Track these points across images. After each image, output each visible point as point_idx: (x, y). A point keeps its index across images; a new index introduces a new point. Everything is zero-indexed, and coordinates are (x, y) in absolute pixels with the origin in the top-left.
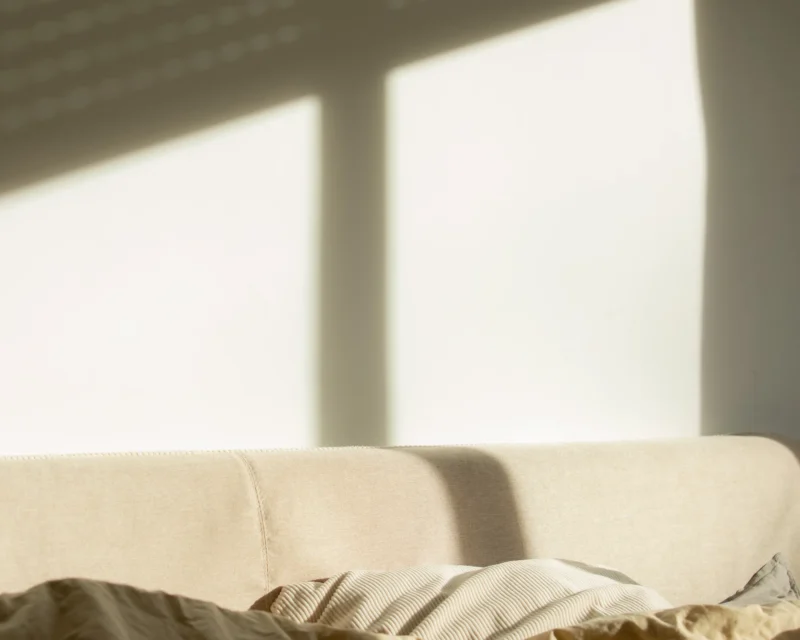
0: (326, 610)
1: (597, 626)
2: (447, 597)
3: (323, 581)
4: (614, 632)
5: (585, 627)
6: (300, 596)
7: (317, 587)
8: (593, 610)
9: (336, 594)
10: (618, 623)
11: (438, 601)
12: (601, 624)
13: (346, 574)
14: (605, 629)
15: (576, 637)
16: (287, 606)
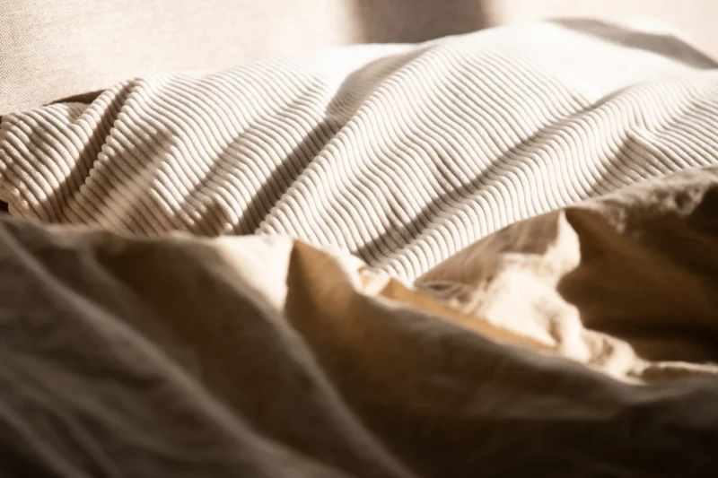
0: (97, 164)
1: (654, 199)
2: (340, 127)
3: (88, 99)
4: (688, 209)
5: (630, 202)
6: (40, 138)
7: (74, 116)
8: (631, 139)
9: (115, 131)
10: (697, 191)
11: (321, 137)
12: (662, 195)
13: (132, 85)
14: (670, 203)
15: (612, 222)
16: (16, 161)
